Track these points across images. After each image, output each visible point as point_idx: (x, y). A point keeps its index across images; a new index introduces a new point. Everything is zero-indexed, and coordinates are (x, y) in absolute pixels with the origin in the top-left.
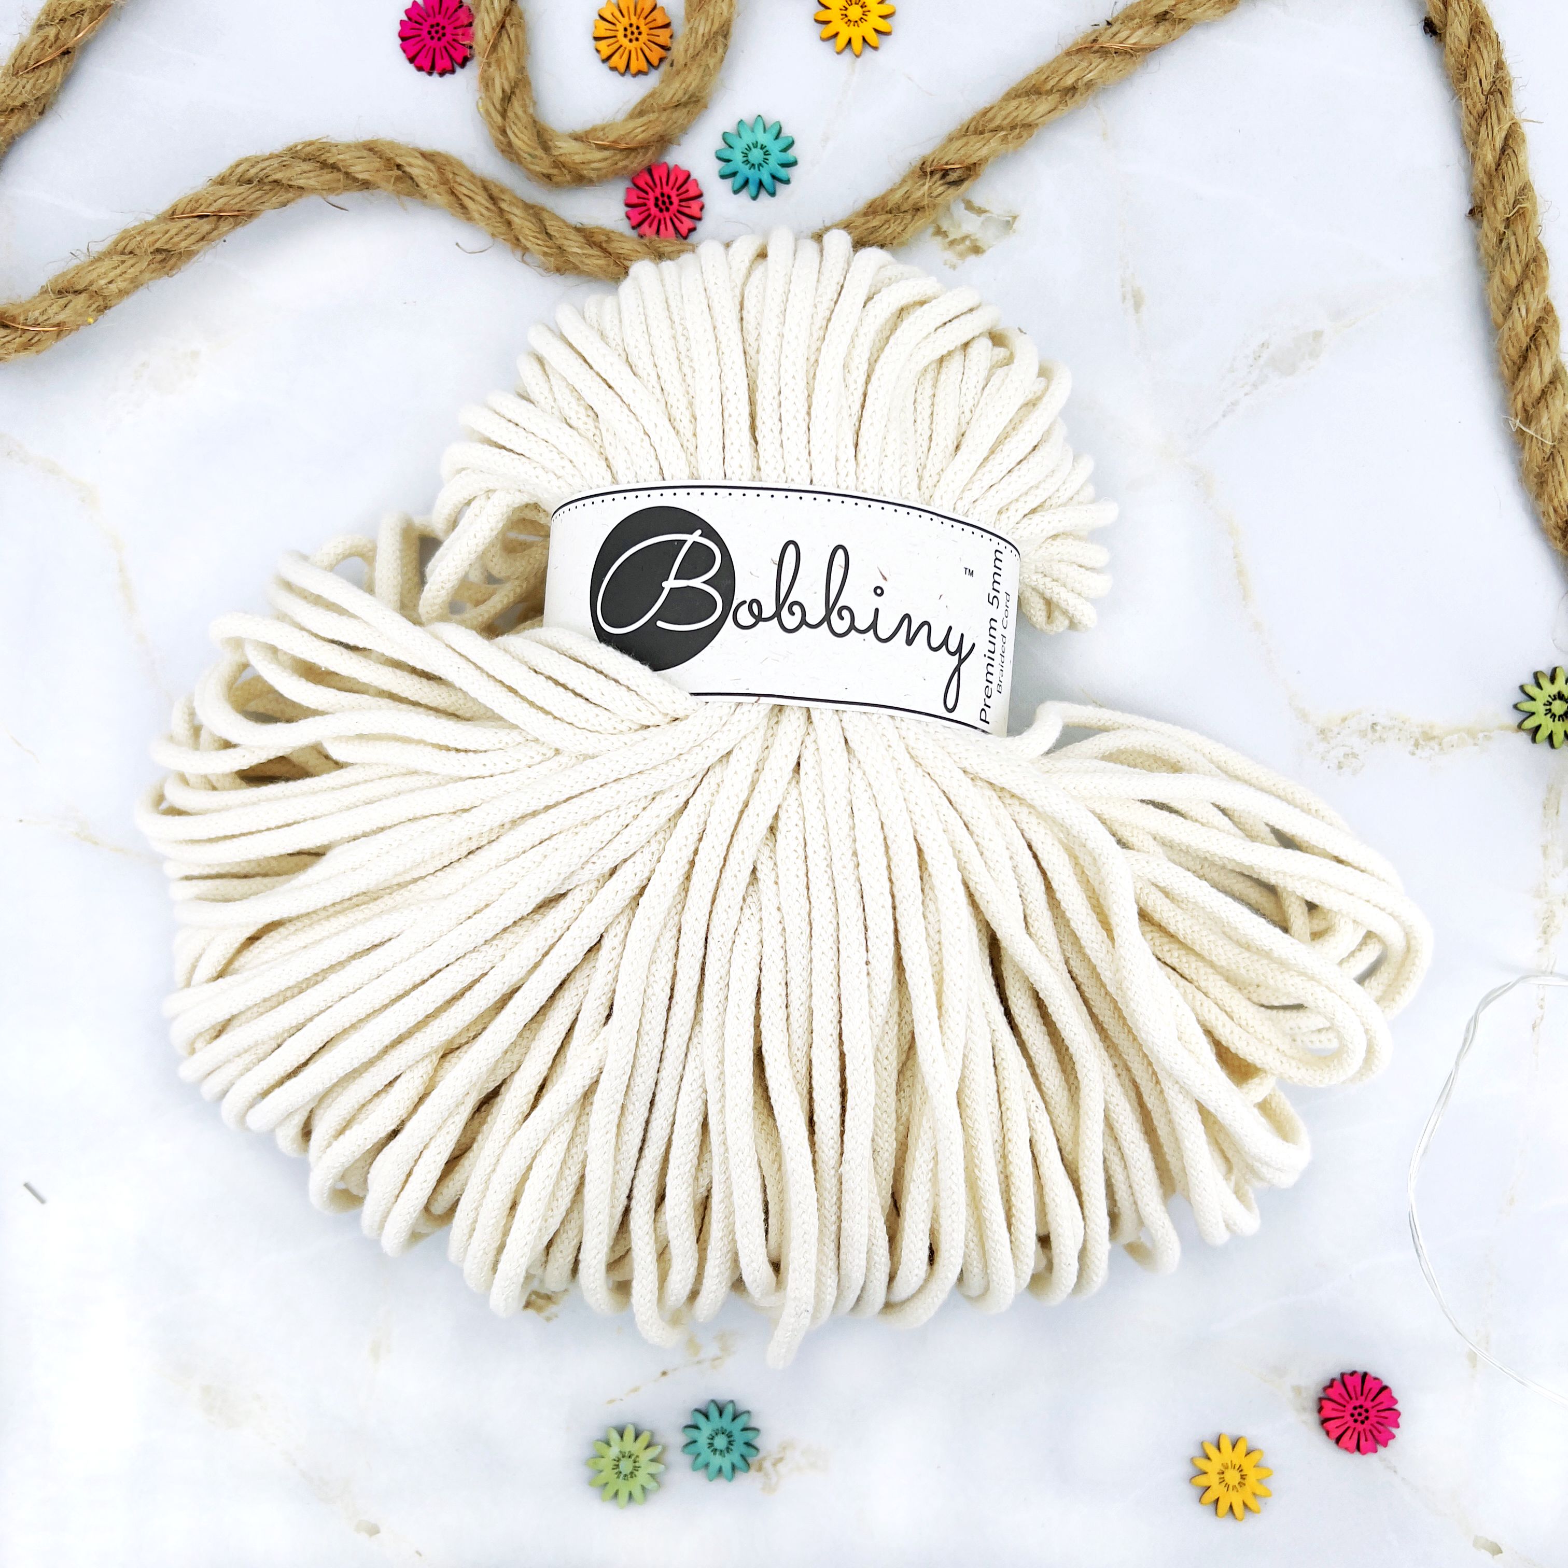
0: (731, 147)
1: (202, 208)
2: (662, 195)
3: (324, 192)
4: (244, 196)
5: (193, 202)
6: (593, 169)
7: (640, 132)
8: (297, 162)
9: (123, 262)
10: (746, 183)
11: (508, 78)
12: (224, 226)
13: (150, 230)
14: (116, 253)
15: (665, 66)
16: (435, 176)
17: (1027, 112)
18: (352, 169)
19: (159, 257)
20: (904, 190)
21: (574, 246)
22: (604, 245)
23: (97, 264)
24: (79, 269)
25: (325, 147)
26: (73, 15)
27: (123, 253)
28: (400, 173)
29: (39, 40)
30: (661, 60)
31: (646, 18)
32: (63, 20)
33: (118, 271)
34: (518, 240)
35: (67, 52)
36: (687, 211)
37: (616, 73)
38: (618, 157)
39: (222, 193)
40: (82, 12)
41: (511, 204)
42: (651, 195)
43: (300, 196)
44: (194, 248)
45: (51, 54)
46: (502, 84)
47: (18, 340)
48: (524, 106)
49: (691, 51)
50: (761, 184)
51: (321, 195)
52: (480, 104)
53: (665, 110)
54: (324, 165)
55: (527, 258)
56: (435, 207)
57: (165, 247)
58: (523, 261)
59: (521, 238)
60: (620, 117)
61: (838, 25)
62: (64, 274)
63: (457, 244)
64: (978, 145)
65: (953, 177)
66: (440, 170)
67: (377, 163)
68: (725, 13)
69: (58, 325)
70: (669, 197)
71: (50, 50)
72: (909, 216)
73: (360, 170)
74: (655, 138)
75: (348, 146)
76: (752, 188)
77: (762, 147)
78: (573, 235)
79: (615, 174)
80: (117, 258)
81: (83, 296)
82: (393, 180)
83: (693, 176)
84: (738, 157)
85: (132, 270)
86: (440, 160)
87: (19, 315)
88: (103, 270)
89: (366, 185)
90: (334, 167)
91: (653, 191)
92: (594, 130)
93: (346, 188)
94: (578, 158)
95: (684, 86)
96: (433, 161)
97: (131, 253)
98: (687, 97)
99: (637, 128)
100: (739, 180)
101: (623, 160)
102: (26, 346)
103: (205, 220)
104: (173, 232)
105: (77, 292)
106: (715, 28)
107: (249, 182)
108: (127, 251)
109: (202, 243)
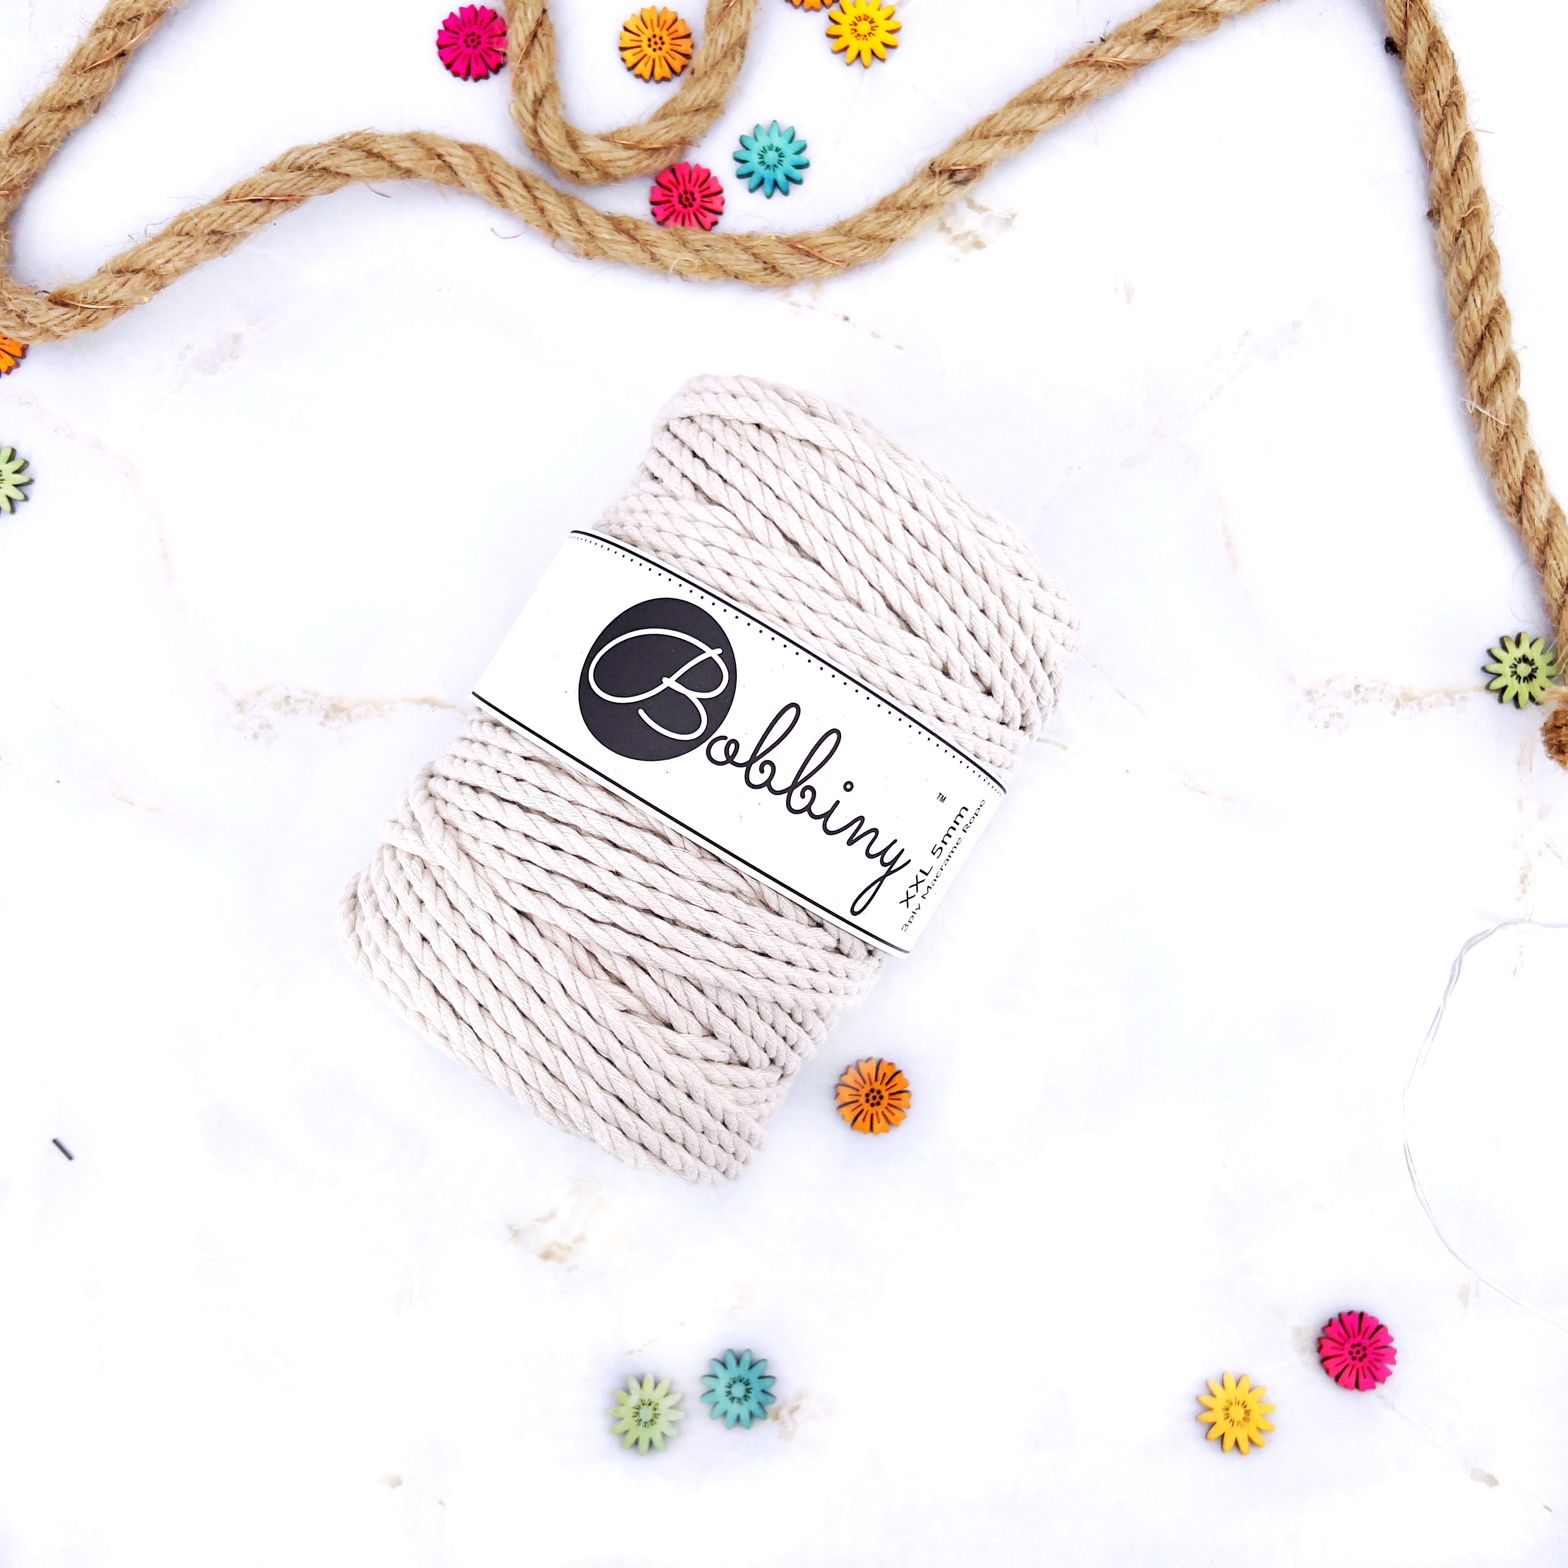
0: (747, 149)
1: (255, 193)
2: (686, 192)
3: (368, 180)
4: (294, 181)
5: (246, 188)
6: (618, 167)
7: (663, 134)
8: (344, 151)
9: (180, 242)
10: (762, 182)
11: (539, 83)
12: (276, 210)
13: (206, 213)
14: (173, 234)
15: (686, 74)
16: (473, 166)
17: (1028, 119)
18: (396, 158)
19: (215, 238)
20: (913, 188)
21: (604, 232)
22: (632, 232)
23: (155, 245)
24: (138, 251)
25: (372, 138)
26: (130, 20)
27: (179, 235)
28: (439, 162)
29: (97, 42)
30: (684, 67)
31: (668, 29)
32: (120, 24)
33: (175, 251)
34: (550, 226)
35: (122, 54)
36: (709, 206)
37: (640, 81)
38: (643, 155)
39: (275, 179)
40: (138, 17)
41: (545, 192)
42: (675, 193)
43: (347, 183)
44: (246, 229)
45: (108, 55)
46: (534, 88)
47: (77, 317)
48: (555, 108)
49: (710, 61)
50: (776, 184)
51: (366, 183)
52: (512, 106)
53: (686, 113)
54: (370, 154)
55: (557, 243)
56: (473, 194)
57: (220, 229)
58: (553, 247)
59: (553, 224)
60: (644, 119)
61: (847, 38)
62: (123, 255)
63: (492, 230)
64: (983, 149)
65: (959, 177)
66: (479, 161)
67: (421, 153)
68: (743, 26)
69: (115, 303)
70: (692, 194)
71: (107, 51)
72: (918, 212)
73: (404, 159)
74: (678, 139)
75: (393, 137)
76: (768, 186)
77: (777, 150)
78: (603, 222)
79: (641, 174)
80: (176, 239)
81: (141, 275)
82: (434, 169)
83: (713, 175)
84: (754, 158)
85: (188, 250)
86: (477, 152)
87: (79, 293)
88: (161, 250)
89: (408, 173)
90: (379, 156)
91: (677, 189)
92: (619, 131)
93: (389, 176)
94: (605, 157)
95: (704, 92)
96: (471, 152)
97: (187, 234)
98: (707, 102)
99: (660, 130)
100: (755, 179)
101: (647, 159)
102: (84, 324)
103: (257, 204)
104: (228, 214)
105: (136, 272)
106: (734, 39)
107: (300, 168)
108: (184, 232)
109: (255, 225)
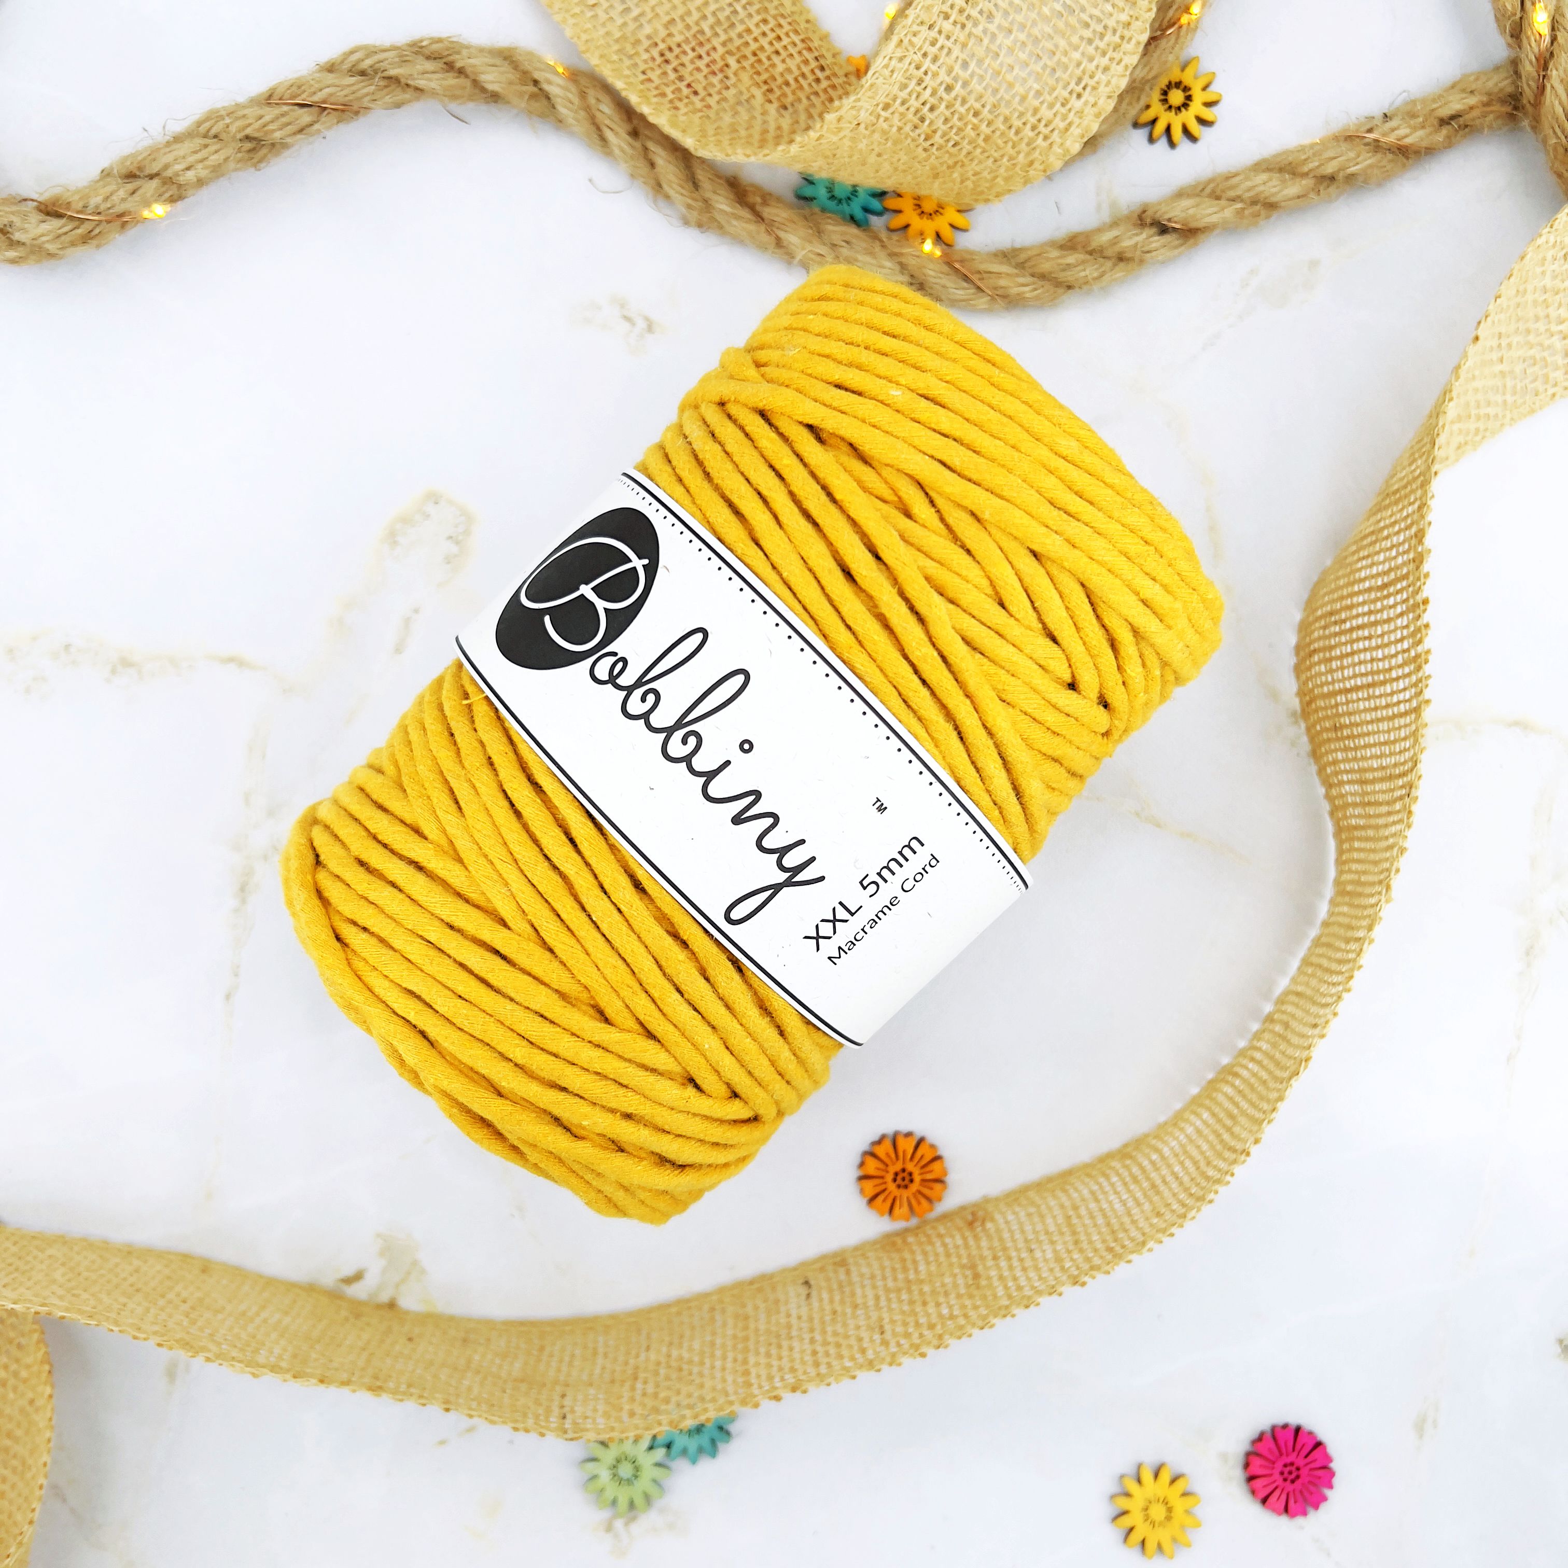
1: (304, 96)
3: (446, 99)
4: (354, 88)
5: (294, 88)
8: (420, 59)
9: (206, 146)
12: (327, 119)
13: (241, 113)
14: (198, 135)
16: (576, 100)
17: (1276, 190)
18: (483, 78)
19: (248, 145)
20: (1113, 233)
22: (758, 208)
23: (175, 146)
24: (153, 151)
25: (455, 47)
27: (205, 136)
28: (535, 89)
33: (199, 156)
34: (659, 185)
39: (330, 82)
41: (657, 144)
43: (418, 99)
44: (289, 140)
47: (76, 231)
51: (442, 101)
54: (450, 66)
55: (665, 207)
56: (570, 135)
57: (257, 135)
58: (658, 208)
59: (663, 184)
62: (134, 155)
63: (591, 180)
64: (1210, 210)
65: (1173, 235)
66: (582, 96)
67: (512, 76)
69: (122, 215)
72: (1109, 264)
73: (492, 79)
75: (481, 50)
78: (722, 190)
80: (201, 141)
81: (155, 183)
82: (527, 97)
85: (216, 157)
87: (77, 201)
88: (181, 153)
89: (494, 98)
90: (461, 72)
93: (471, 98)
96: (575, 83)
97: (215, 137)
102: (85, 239)
103: (306, 110)
104: (268, 118)
105: (149, 177)
107: (363, 73)
108: (213, 132)
109: (299, 136)
